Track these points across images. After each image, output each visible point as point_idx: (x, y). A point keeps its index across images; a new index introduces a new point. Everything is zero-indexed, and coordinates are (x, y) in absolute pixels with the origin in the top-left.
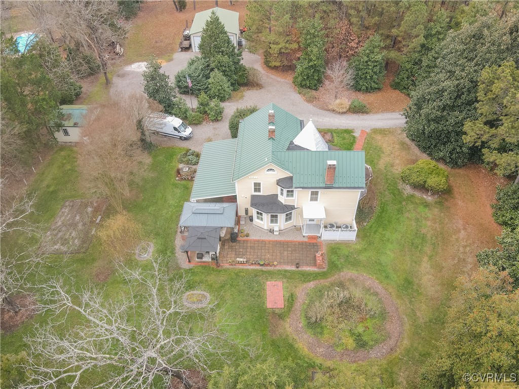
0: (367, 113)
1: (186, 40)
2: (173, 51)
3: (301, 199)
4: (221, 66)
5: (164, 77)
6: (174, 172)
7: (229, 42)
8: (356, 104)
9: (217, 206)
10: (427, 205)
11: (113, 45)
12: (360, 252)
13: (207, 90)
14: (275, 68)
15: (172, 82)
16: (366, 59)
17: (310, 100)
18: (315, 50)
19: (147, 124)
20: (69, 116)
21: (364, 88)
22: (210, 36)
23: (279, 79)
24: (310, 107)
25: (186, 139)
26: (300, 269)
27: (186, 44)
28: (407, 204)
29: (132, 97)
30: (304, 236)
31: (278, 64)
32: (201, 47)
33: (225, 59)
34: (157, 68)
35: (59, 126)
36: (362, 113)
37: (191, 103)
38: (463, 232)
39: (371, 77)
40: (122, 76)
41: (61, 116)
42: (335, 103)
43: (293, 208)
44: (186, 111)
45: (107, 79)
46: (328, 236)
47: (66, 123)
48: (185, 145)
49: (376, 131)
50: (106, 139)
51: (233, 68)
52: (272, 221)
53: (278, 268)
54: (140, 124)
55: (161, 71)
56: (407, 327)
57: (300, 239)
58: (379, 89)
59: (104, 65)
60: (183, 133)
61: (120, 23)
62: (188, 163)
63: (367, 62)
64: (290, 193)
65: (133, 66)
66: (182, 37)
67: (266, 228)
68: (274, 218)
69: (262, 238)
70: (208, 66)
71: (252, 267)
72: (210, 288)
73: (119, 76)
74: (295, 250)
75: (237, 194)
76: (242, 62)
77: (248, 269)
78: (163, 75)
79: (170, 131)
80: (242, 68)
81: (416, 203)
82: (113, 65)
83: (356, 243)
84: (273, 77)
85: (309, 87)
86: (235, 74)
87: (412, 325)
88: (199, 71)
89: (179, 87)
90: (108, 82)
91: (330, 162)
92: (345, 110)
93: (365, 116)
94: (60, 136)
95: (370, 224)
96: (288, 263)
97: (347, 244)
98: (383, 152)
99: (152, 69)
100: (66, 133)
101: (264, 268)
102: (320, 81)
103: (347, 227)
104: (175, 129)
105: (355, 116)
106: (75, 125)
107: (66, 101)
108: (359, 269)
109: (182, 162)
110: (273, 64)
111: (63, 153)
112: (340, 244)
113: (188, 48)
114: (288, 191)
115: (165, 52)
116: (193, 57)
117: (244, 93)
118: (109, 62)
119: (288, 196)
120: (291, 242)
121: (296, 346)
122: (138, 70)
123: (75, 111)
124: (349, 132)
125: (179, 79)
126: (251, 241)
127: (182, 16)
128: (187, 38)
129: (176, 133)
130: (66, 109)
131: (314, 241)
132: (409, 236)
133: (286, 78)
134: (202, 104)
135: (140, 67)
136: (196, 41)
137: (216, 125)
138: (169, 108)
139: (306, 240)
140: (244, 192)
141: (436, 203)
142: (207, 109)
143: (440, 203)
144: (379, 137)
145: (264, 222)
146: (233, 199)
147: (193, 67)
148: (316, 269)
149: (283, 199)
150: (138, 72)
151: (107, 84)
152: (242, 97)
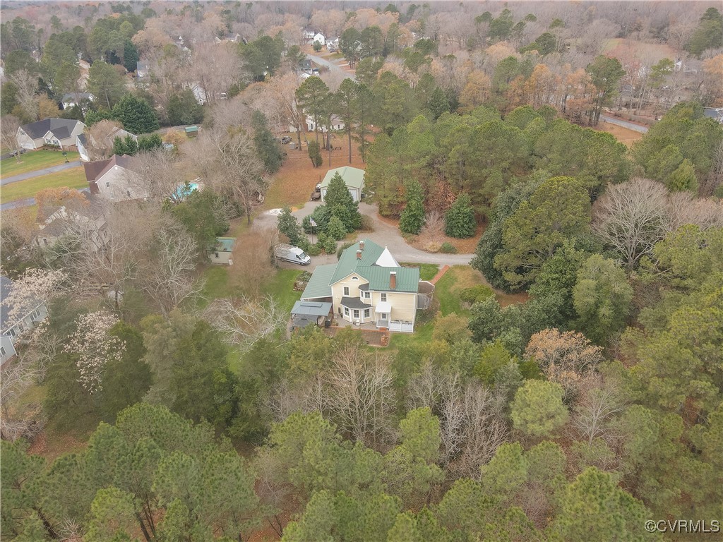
0: (455, 253)
1: (317, 192)
2: (305, 200)
3: (375, 300)
4: (340, 213)
5: (293, 219)
6: (292, 285)
7: (348, 194)
8: (445, 245)
9: (319, 304)
11: (256, 194)
12: (415, 339)
13: (326, 231)
14: (386, 216)
15: (300, 222)
16: (457, 211)
17: (410, 243)
18: (414, 202)
19: (276, 249)
20: (221, 244)
21: (456, 234)
22: (333, 190)
23: (389, 226)
24: (409, 247)
25: (305, 265)
26: (368, 345)
27: (317, 195)
29: (269, 231)
30: (377, 328)
31: (388, 213)
32: (326, 198)
33: (343, 208)
34: (288, 212)
35: (214, 250)
37: (313, 240)
39: (463, 226)
40: (261, 218)
41: (217, 243)
42: (429, 244)
43: (370, 306)
44: (307, 246)
45: (249, 220)
46: (394, 328)
47: (219, 249)
48: (304, 268)
49: (456, 267)
50: (250, 253)
51: (349, 215)
52: (355, 316)
54: (271, 248)
55: (291, 214)
57: (374, 329)
58: (471, 236)
59: (249, 209)
60: (303, 260)
61: (266, 179)
62: (303, 280)
63: (458, 213)
64: (368, 295)
65: (270, 211)
66: (314, 190)
67: (351, 321)
68: (356, 314)
70: (330, 212)
73: (258, 218)
74: (369, 335)
75: (333, 295)
76: (358, 210)
78: (293, 217)
79: (293, 258)
80: (358, 216)
82: (255, 209)
83: (414, 335)
84: (384, 223)
85: (411, 232)
86: (351, 219)
88: (322, 216)
89: (305, 228)
90: (250, 223)
91: (391, 273)
92: (435, 250)
93: (453, 256)
94: (212, 257)
97: (407, 334)
98: (457, 281)
99: (284, 213)
100: (217, 256)
102: (419, 227)
103: (407, 322)
104: (297, 256)
105: (444, 255)
106: (225, 250)
107: (219, 234)
109: (299, 279)
110: (385, 213)
111: (213, 270)
112: (402, 334)
113: (318, 199)
114: (366, 293)
115: (299, 201)
116: (318, 206)
117: (358, 235)
118: (253, 207)
119: (366, 297)
120: (369, 331)
122: (274, 215)
123: (226, 241)
124: (435, 266)
125: (306, 222)
126: (339, 329)
127: (317, 172)
128: (318, 190)
129: (298, 260)
130: (220, 239)
131: (384, 331)
133: (394, 225)
134: (320, 240)
135: (276, 212)
136: (324, 193)
137: (330, 257)
138: (294, 242)
139: (378, 330)
140: (337, 294)
142: (324, 244)
144: (458, 271)
145: (349, 317)
146: (330, 300)
147: (318, 213)
148: (380, 346)
149: (363, 300)
150: (274, 216)
151: (249, 224)
152: (355, 237)
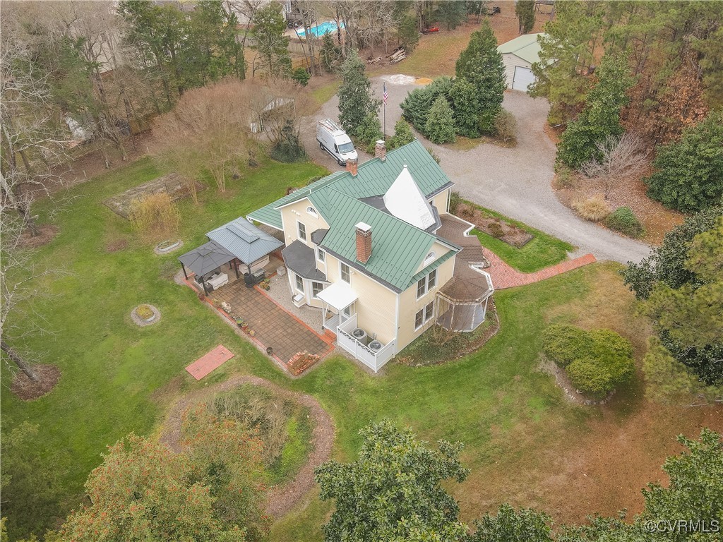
3: (331, 271)
8: (624, 213)
10: (553, 403)
12: (363, 390)
17: (559, 186)
26: (270, 357)
28: (521, 382)
30: (323, 328)
36: (625, 233)
38: (562, 477)
42: (591, 199)
43: (323, 278)
46: (345, 344)
49: (611, 265)
52: (298, 285)
53: (251, 341)
56: (292, 516)
57: (315, 328)
60: (341, 155)
67: (293, 291)
69: (278, 301)
71: (229, 321)
72: (170, 313)
74: (293, 336)
77: (222, 320)
80: (496, 111)
81: (538, 391)
83: (374, 378)
87: (302, 519)
91: (360, 225)
92: (595, 216)
95: (424, 369)
97: (360, 369)
98: (583, 298)
101: (239, 332)
104: (335, 146)
105: (606, 233)
108: (334, 407)
112: (354, 364)
117: (480, 145)
120: (302, 324)
121: (156, 425)
124: (564, 247)
126: (265, 296)
129: (333, 151)
131: (328, 341)
132: (462, 420)
139: (321, 333)
141: (574, 411)
143: (581, 416)
148: (285, 370)
152: (471, 148)
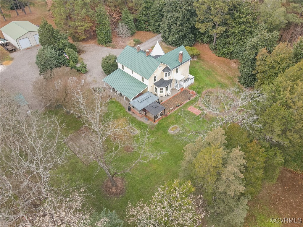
2: (5, 54)
3: (173, 75)
8: (136, 40)
9: (146, 95)
17: (115, 47)
26: (191, 99)
27: (11, 48)
43: (171, 80)
46: (187, 85)
52: (167, 90)
53: (185, 103)
57: (178, 92)
67: (165, 95)
69: (167, 99)
72: (173, 123)
74: (182, 96)
75: (148, 86)
77: (176, 110)
83: (195, 83)
85: (110, 42)
91: (181, 52)
96: (185, 100)
101: (181, 107)
110: (82, 38)
112: (191, 86)
117: (81, 57)
119: (169, 75)
126: (165, 102)
131: (183, 90)
133: (91, 44)
136: (21, 43)
139: (180, 91)
140: (151, 83)
145: (163, 93)
149: (167, 78)
